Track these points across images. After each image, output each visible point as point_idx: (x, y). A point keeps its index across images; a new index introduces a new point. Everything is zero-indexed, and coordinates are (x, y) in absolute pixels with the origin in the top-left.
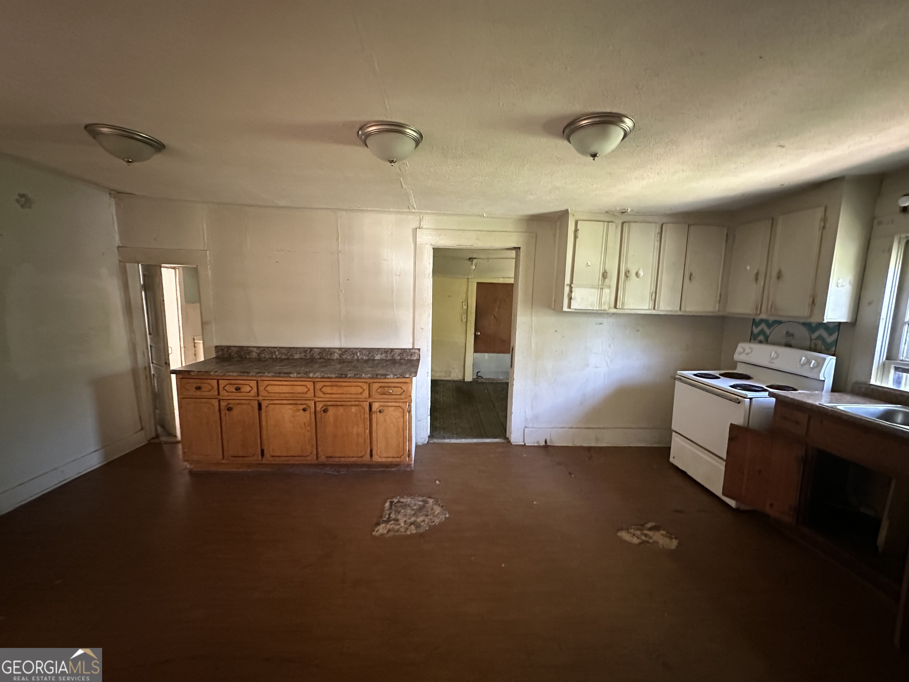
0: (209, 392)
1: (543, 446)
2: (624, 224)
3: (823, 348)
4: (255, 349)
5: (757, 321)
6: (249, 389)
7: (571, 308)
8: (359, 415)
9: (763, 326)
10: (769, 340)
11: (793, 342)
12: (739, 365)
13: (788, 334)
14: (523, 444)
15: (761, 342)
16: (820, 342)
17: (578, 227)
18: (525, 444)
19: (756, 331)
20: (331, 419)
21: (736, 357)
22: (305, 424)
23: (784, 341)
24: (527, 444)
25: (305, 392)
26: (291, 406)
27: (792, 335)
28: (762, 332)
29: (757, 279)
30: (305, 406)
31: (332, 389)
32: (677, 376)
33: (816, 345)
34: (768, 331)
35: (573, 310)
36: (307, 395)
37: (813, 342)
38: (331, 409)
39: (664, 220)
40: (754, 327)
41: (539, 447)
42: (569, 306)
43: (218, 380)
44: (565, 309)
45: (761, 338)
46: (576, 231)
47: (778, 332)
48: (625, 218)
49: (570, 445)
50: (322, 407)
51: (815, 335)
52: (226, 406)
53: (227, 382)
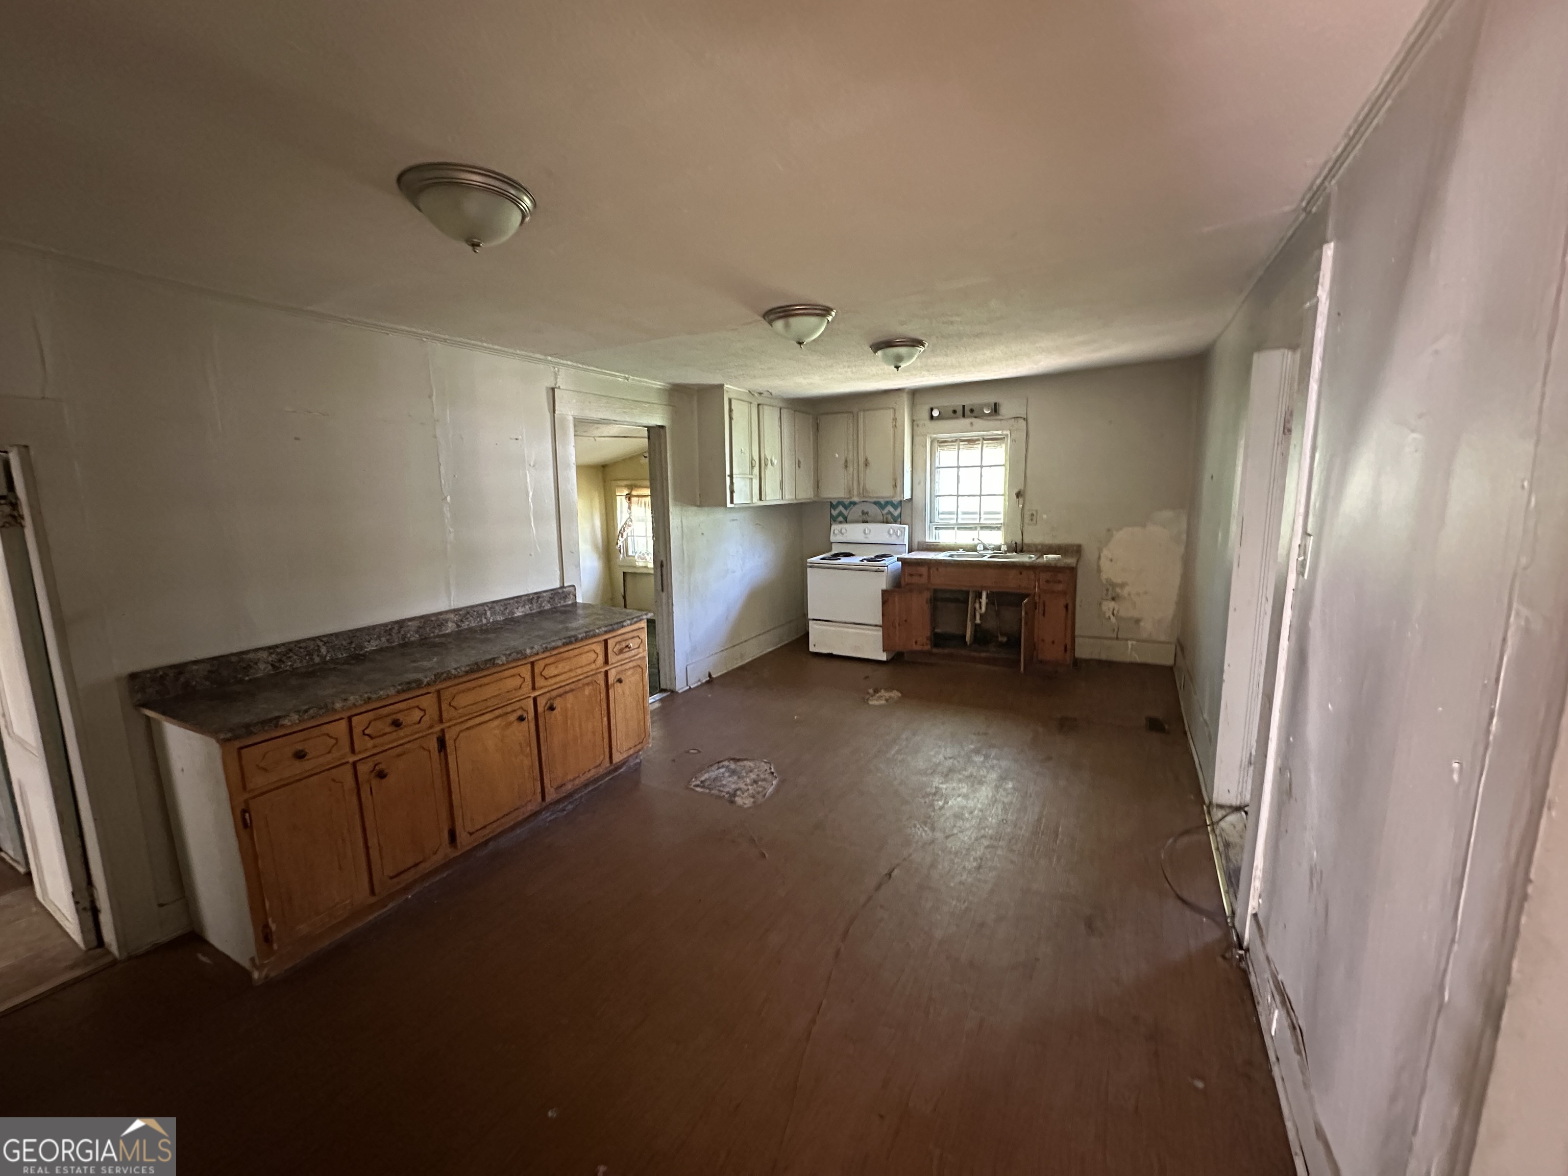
0: (330, 754)
1: (707, 682)
2: (760, 406)
3: (892, 520)
4: (264, 655)
5: (834, 504)
6: (417, 714)
7: (735, 502)
8: (593, 699)
9: (841, 508)
10: (848, 520)
11: (868, 519)
12: (834, 546)
13: (864, 513)
14: (688, 688)
15: (841, 522)
16: (889, 517)
17: (733, 407)
18: (690, 687)
19: (835, 513)
20: (559, 718)
21: (833, 539)
22: (520, 744)
23: (861, 519)
24: (692, 687)
25: (519, 687)
26: (496, 723)
27: (867, 513)
28: (841, 514)
29: (846, 467)
30: (519, 713)
31: (557, 667)
32: (808, 564)
33: (887, 518)
34: (845, 512)
35: (737, 506)
36: (521, 692)
37: (885, 517)
38: (557, 703)
39: (781, 405)
40: (832, 510)
41: (702, 685)
42: (732, 502)
43: (350, 719)
44: (729, 505)
45: (841, 519)
46: (731, 410)
47: (855, 512)
48: (760, 400)
49: (725, 671)
50: (546, 704)
51: (885, 512)
52: (372, 771)
53: (371, 715)
